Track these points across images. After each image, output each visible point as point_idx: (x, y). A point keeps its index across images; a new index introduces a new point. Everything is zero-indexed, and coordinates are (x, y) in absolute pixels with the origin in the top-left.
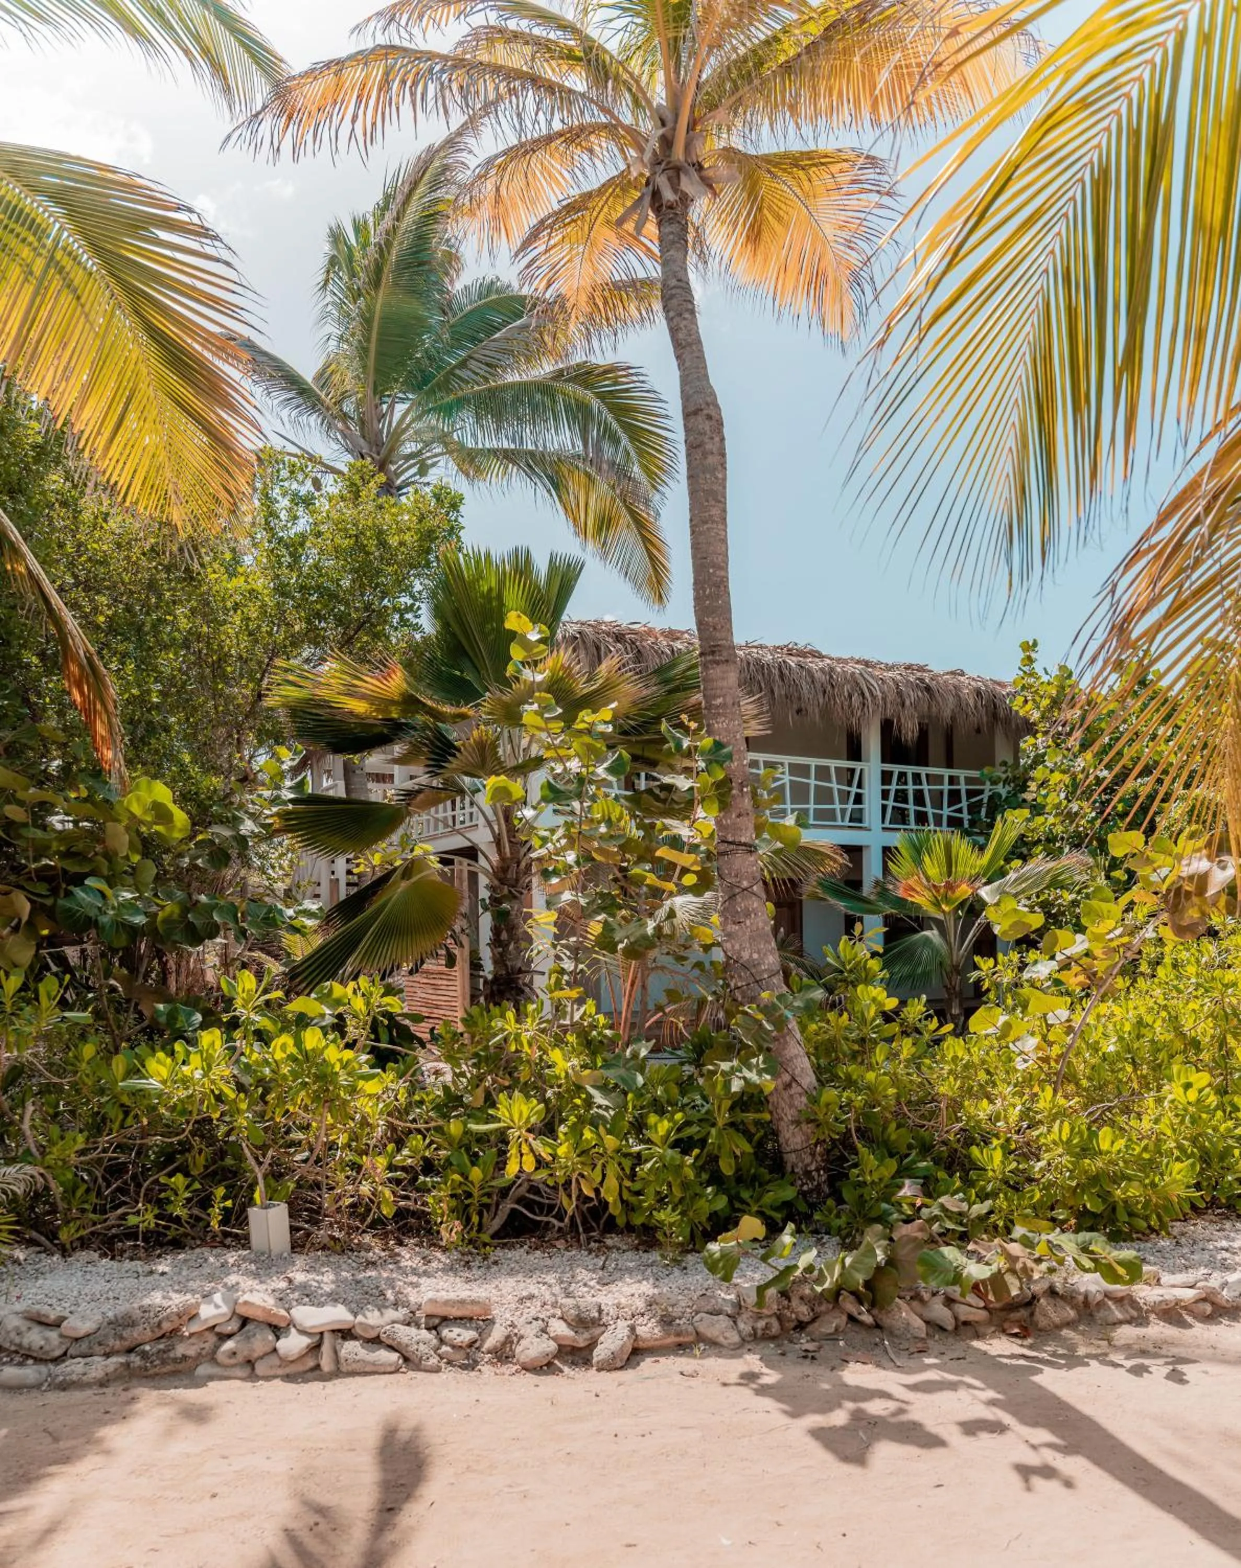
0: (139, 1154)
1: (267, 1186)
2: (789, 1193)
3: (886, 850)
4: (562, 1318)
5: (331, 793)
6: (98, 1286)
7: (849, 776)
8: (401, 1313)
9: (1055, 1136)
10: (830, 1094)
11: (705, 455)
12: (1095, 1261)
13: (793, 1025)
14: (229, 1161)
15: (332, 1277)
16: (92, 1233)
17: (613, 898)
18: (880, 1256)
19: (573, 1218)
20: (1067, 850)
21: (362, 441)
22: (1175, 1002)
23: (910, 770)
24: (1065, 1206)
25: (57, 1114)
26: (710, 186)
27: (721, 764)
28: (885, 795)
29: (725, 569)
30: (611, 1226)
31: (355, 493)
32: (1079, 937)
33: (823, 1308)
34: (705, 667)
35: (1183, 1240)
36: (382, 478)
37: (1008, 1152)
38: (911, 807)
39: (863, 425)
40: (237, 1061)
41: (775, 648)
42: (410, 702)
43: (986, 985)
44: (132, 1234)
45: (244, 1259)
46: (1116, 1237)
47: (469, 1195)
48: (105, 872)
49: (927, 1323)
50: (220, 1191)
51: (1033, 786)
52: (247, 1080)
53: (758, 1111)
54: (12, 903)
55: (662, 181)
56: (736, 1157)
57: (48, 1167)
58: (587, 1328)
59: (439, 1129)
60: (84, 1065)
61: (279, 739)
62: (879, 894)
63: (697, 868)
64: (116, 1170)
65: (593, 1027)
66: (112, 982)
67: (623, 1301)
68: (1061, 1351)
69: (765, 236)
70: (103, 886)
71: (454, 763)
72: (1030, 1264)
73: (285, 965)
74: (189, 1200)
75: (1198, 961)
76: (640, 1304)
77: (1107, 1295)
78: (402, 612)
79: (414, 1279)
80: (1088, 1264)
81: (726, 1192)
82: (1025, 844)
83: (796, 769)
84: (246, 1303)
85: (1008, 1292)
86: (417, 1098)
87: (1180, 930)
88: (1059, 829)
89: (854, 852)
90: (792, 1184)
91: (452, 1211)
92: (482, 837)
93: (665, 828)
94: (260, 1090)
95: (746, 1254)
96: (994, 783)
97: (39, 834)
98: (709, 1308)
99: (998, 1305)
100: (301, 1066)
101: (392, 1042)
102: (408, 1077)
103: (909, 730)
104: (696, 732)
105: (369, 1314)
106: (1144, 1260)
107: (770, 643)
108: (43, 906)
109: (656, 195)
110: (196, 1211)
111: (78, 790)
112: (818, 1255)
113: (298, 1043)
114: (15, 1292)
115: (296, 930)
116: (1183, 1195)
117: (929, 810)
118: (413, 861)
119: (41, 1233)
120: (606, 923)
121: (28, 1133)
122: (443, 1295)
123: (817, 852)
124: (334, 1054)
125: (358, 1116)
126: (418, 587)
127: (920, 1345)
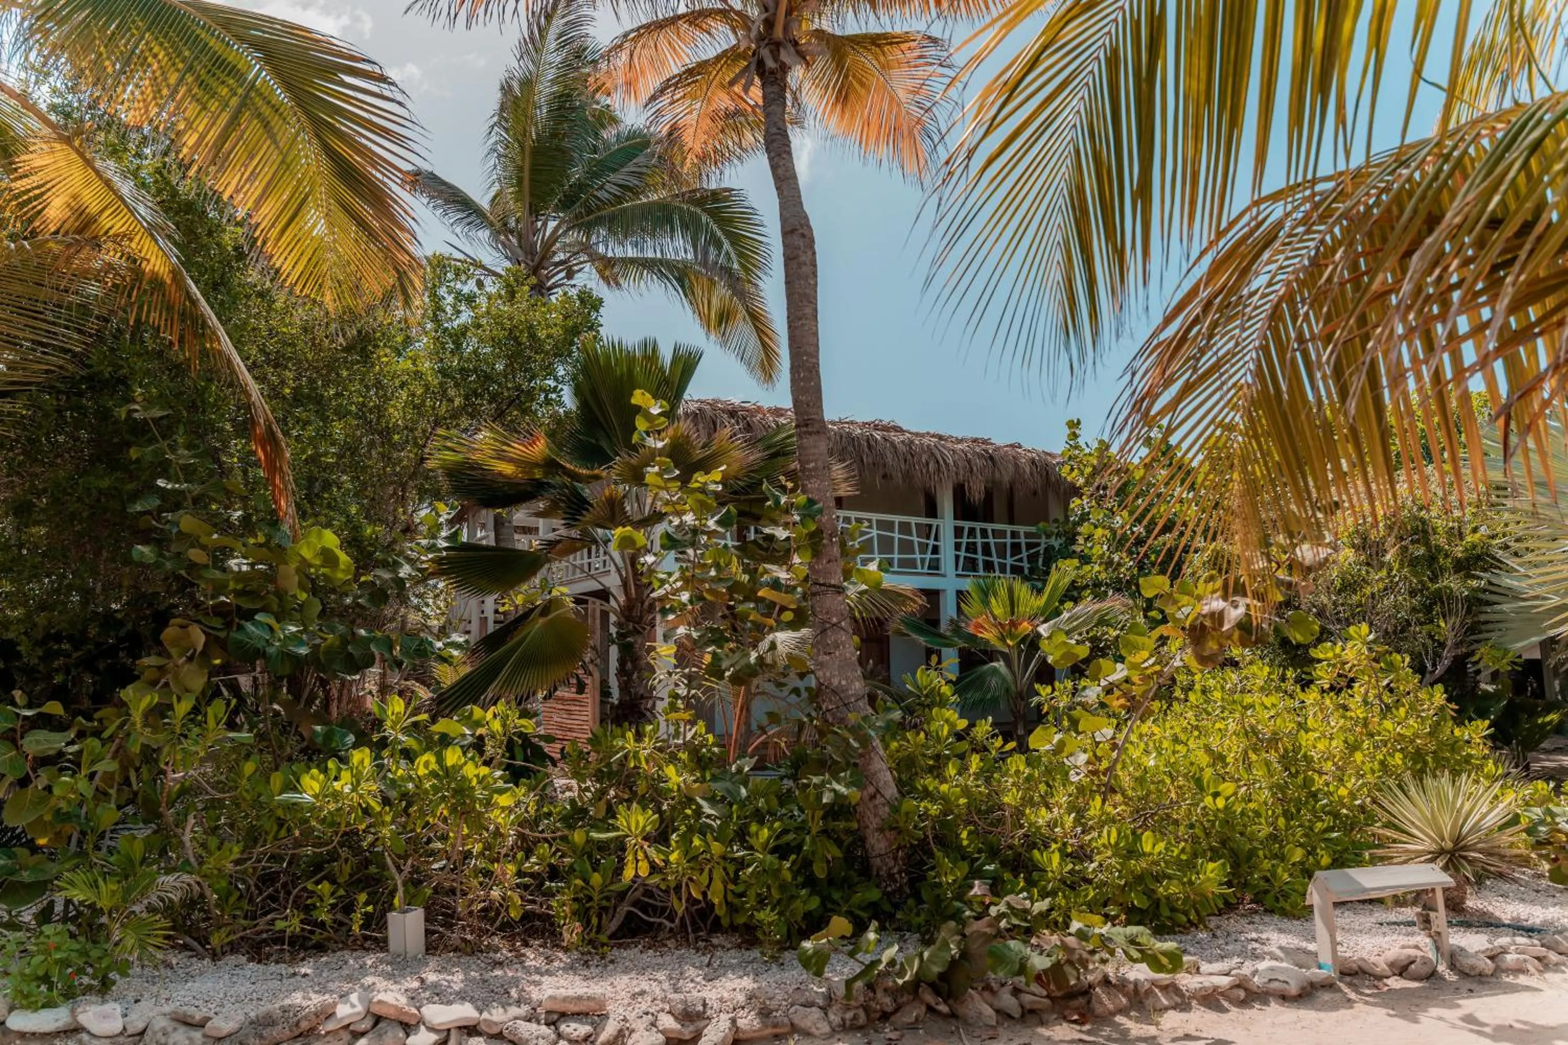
0: (290, 864)
1: (406, 892)
2: (874, 895)
3: (959, 593)
4: (670, 1012)
5: (484, 542)
6: (244, 988)
7: (926, 531)
8: (524, 1010)
9: (1104, 840)
10: (910, 804)
11: (800, 265)
12: (1141, 951)
13: (877, 743)
14: (373, 869)
15: (461, 977)
16: (242, 938)
17: (722, 632)
18: (954, 951)
19: (682, 918)
20: (1110, 593)
21: (519, 251)
22: (1205, 723)
23: (978, 525)
24: (1116, 903)
25: (217, 827)
26: (804, 58)
27: (813, 518)
28: (958, 547)
29: (817, 357)
30: (716, 927)
31: (512, 294)
32: (1119, 666)
33: (905, 999)
34: (800, 436)
35: (1219, 933)
36: (533, 280)
37: (1065, 855)
38: (980, 557)
39: (935, 247)
40: (385, 777)
41: (865, 424)
42: (550, 465)
43: (1045, 709)
44: (279, 939)
45: (381, 961)
46: (1160, 931)
47: (590, 899)
48: (275, 608)
49: (997, 1011)
50: (363, 897)
51: (1081, 540)
52: (393, 794)
53: (847, 820)
54: (189, 635)
55: (765, 53)
56: (828, 862)
57: (205, 876)
58: (692, 1021)
59: (564, 838)
60: (244, 782)
61: (437, 495)
62: (954, 631)
63: (793, 606)
64: (268, 879)
65: (703, 746)
66: (276, 707)
67: (726, 995)
68: (1115, 1035)
69: (852, 97)
70: (272, 621)
71: (588, 517)
72: (1085, 955)
73: (433, 691)
74: (333, 906)
75: (1223, 688)
76: (741, 998)
77: (1154, 983)
78: (547, 391)
79: (537, 977)
80: (1136, 955)
81: (819, 893)
82: (1076, 588)
83: (882, 525)
84: (380, 1002)
85: (1068, 981)
86: (545, 810)
87: (1203, 660)
88: (1103, 576)
89: (933, 595)
90: (878, 886)
91: (574, 913)
92: (613, 582)
93: (766, 571)
94: (404, 804)
95: (836, 950)
96: (1048, 536)
97: (218, 574)
98: (803, 1000)
99: (1059, 994)
100: (441, 781)
101: (526, 760)
102: (538, 791)
103: (976, 493)
104: (793, 490)
105: (494, 1011)
106: (1185, 951)
107: (860, 419)
108: (217, 638)
109: (760, 64)
110: (339, 917)
111: (256, 537)
112: (901, 950)
113: (440, 760)
114: (165, 994)
115: (444, 660)
116: (1217, 891)
117: (995, 559)
118: (550, 601)
119: (195, 939)
120: (714, 654)
121: (188, 844)
122: (563, 992)
123: (900, 595)
124: (471, 771)
125: (492, 827)
126: (561, 372)
127: (991, 1032)
